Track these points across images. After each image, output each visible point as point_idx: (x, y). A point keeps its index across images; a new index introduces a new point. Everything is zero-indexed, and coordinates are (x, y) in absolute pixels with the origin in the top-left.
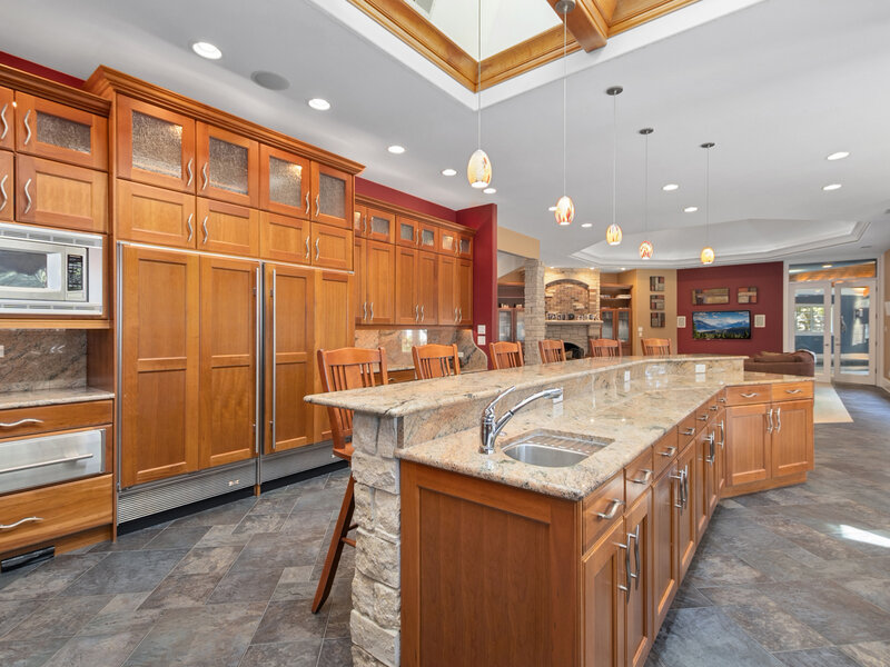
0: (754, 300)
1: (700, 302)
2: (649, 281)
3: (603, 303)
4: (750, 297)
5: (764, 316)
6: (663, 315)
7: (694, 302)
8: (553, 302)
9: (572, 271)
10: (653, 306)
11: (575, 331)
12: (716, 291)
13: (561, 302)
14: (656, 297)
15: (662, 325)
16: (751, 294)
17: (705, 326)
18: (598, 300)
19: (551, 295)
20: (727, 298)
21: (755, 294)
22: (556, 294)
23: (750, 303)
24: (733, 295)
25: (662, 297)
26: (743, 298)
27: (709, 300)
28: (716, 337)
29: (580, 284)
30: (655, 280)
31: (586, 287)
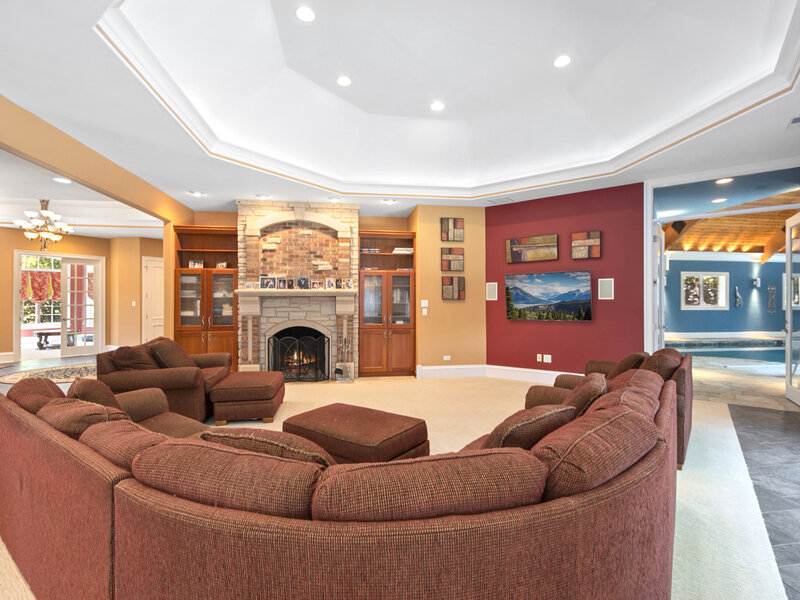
0: (596, 253)
1: (517, 258)
2: (438, 225)
3: (364, 260)
4: (590, 248)
5: (613, 280)
6: (462, 281)
7: (509, 258)
8: (276, 259)
9: (308, 207)
10: (446, 266)
11: (316, 307)
12: (538, 239)
13: (291, 258)
14: (450, 251)
15: (461, 297)
16: (591, 242)
17: (525, 297)
18: (356, 255)
19: (274, 247)
20: (555, 250)
21: (597, 242)
22: (283, 246)
23: (590, 258)
24: (565, 246)
25: (461, 252)
26: (580, 249)
27: (529, 255)
28: (540, 317)
29: (325, 229)
30: (449, 223)
31: (334, 234)
